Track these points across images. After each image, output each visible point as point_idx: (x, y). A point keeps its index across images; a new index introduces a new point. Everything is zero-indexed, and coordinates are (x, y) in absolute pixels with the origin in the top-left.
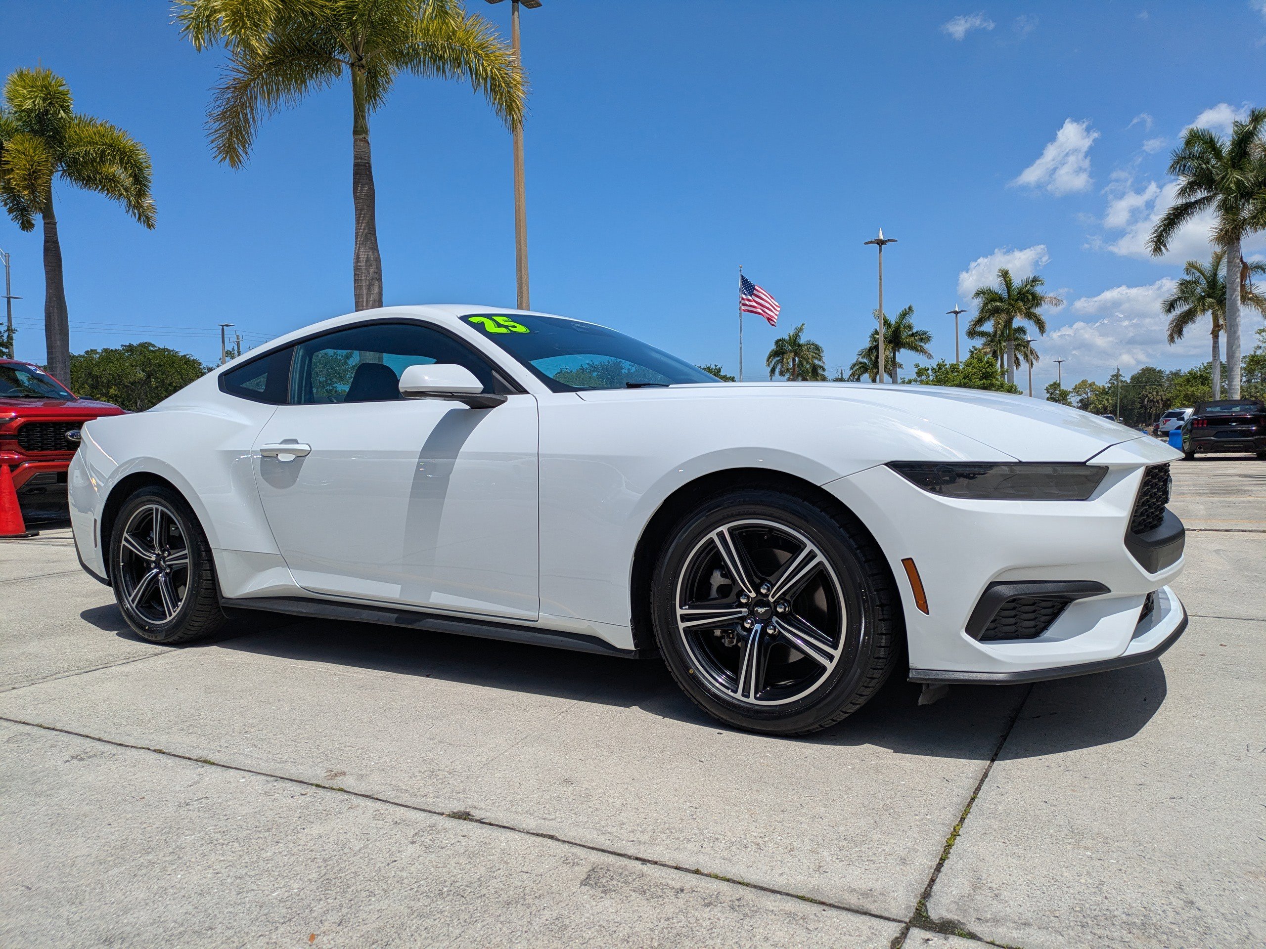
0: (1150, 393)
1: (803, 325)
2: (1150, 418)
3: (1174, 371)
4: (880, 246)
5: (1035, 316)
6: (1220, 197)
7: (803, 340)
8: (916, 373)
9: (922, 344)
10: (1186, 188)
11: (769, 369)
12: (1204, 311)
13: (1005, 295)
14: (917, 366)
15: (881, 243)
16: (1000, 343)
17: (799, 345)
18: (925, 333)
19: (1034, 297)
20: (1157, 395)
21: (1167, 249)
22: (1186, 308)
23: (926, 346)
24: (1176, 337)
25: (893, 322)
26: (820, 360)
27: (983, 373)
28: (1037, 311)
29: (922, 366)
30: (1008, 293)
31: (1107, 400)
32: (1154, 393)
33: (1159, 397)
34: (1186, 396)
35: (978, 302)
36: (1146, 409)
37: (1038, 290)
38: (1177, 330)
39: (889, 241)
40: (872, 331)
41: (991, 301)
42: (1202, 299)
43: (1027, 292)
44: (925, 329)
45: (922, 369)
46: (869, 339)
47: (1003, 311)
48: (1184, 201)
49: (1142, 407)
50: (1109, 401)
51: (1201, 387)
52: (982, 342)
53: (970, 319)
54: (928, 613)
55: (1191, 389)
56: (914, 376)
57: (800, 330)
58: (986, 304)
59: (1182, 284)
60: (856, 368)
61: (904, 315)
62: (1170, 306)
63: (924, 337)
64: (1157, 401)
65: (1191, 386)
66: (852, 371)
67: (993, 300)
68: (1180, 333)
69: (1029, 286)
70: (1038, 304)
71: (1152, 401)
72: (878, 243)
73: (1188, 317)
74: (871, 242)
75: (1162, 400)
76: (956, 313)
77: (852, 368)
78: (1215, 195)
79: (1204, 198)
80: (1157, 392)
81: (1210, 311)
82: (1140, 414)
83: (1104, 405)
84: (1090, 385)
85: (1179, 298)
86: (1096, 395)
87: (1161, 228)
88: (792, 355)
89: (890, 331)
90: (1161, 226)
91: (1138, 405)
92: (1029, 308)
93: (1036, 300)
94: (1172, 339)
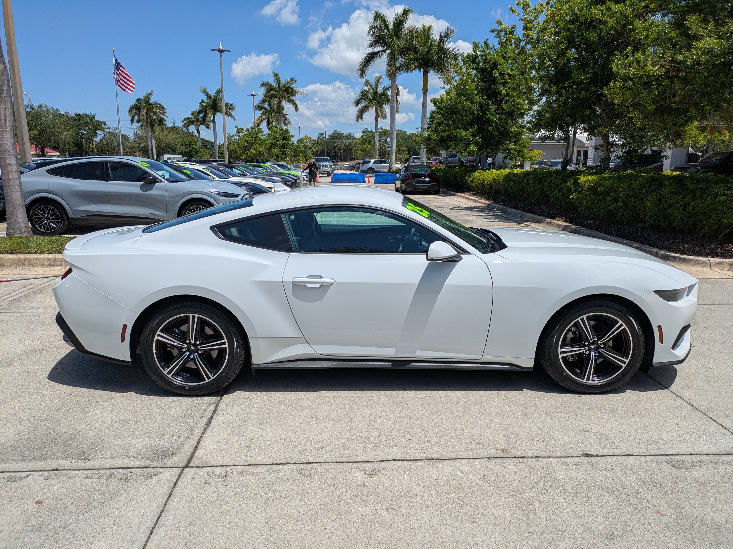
0: (338, 145)
1: (152, 91)
2: (338, 158)
3: (348, 134)
4: (221, 53)
5: (293, 101)
6: (388, 52)
7: (152, 101)
8: (237, 131)
9: (230, 111)
10: (373, 43)
11: (130, 118)
12: (372, 107)
13: (277, 88)
14: (236, 127)
15: (221, 51)
16: (271, 114)
17: (150, 104)
18: (232, 105)
19: (292, 90)
20: (341, 146)
21: (365, 75)
22: (364, 104)
23: (232, 113)
24: (359, 119)
25: (212, 96)
26: (164, 115)
27: (284, 137)
28: (294, 98)
29: (240, 127)
30: (279, 86)
31: (318, 147)
32: (340, 145)
33: (342, 147)
34: (362, 150)
35: (263, 90)
36: (336, 153)
37: (294, 86)
38: (360, 115)
39: (226, 50)
40: (200, 100)
41: (270, 90)
42: (371, 100)
43: (289, 87)
44: (232, 102)
45: (240, 129)
46: (199, 105)
47: (276, 97)
48: (372, 51)
49: (334, 152)
50: (319, 148)
51: (369, 146)
52: (261, 112)
53: (259, 100)
54: (662, 343)
55: (364, 146)
56: (235, 133)
57: (151, 94)
58: (267, 92)
59: (362, 92)
60: (186, 121)
61: (219, 92)
62: (357, 103)
63: (230, 107)
64: (341, 149)
65: (364, 145)
66: (183, 123)
67: (271, 90)
68: (362, 118)
69: (289, 84)
70: (294, 95)
71: (339, 149)
72: (219, 51)
73: (365, 109)
74: (215, 50)
75: (343, 148)
76: (253, 96)
77: (183, 121)
78: (386, 50)
79: (382, 51)
80: (341, 144)
81: (375, 107)
82: (333, 155)
83: (316, 150)
84: (309, 139)
85: (361, 99)
86: (312, 144)
87: (363, 64)
88: (145, 110)
89: (211, 101)
90: (363, 63)
91: (332, 151)
92: (290, 97)
93: (293, 92)
94: (358, 120)
